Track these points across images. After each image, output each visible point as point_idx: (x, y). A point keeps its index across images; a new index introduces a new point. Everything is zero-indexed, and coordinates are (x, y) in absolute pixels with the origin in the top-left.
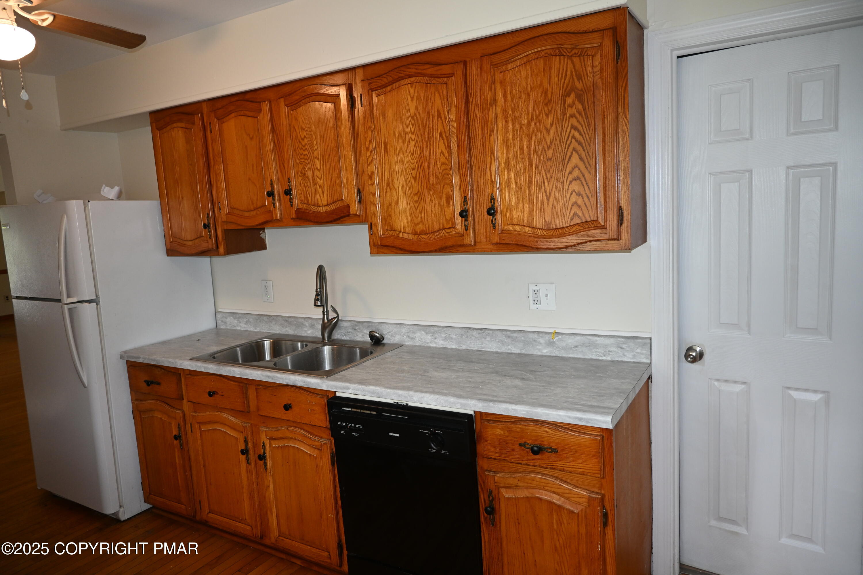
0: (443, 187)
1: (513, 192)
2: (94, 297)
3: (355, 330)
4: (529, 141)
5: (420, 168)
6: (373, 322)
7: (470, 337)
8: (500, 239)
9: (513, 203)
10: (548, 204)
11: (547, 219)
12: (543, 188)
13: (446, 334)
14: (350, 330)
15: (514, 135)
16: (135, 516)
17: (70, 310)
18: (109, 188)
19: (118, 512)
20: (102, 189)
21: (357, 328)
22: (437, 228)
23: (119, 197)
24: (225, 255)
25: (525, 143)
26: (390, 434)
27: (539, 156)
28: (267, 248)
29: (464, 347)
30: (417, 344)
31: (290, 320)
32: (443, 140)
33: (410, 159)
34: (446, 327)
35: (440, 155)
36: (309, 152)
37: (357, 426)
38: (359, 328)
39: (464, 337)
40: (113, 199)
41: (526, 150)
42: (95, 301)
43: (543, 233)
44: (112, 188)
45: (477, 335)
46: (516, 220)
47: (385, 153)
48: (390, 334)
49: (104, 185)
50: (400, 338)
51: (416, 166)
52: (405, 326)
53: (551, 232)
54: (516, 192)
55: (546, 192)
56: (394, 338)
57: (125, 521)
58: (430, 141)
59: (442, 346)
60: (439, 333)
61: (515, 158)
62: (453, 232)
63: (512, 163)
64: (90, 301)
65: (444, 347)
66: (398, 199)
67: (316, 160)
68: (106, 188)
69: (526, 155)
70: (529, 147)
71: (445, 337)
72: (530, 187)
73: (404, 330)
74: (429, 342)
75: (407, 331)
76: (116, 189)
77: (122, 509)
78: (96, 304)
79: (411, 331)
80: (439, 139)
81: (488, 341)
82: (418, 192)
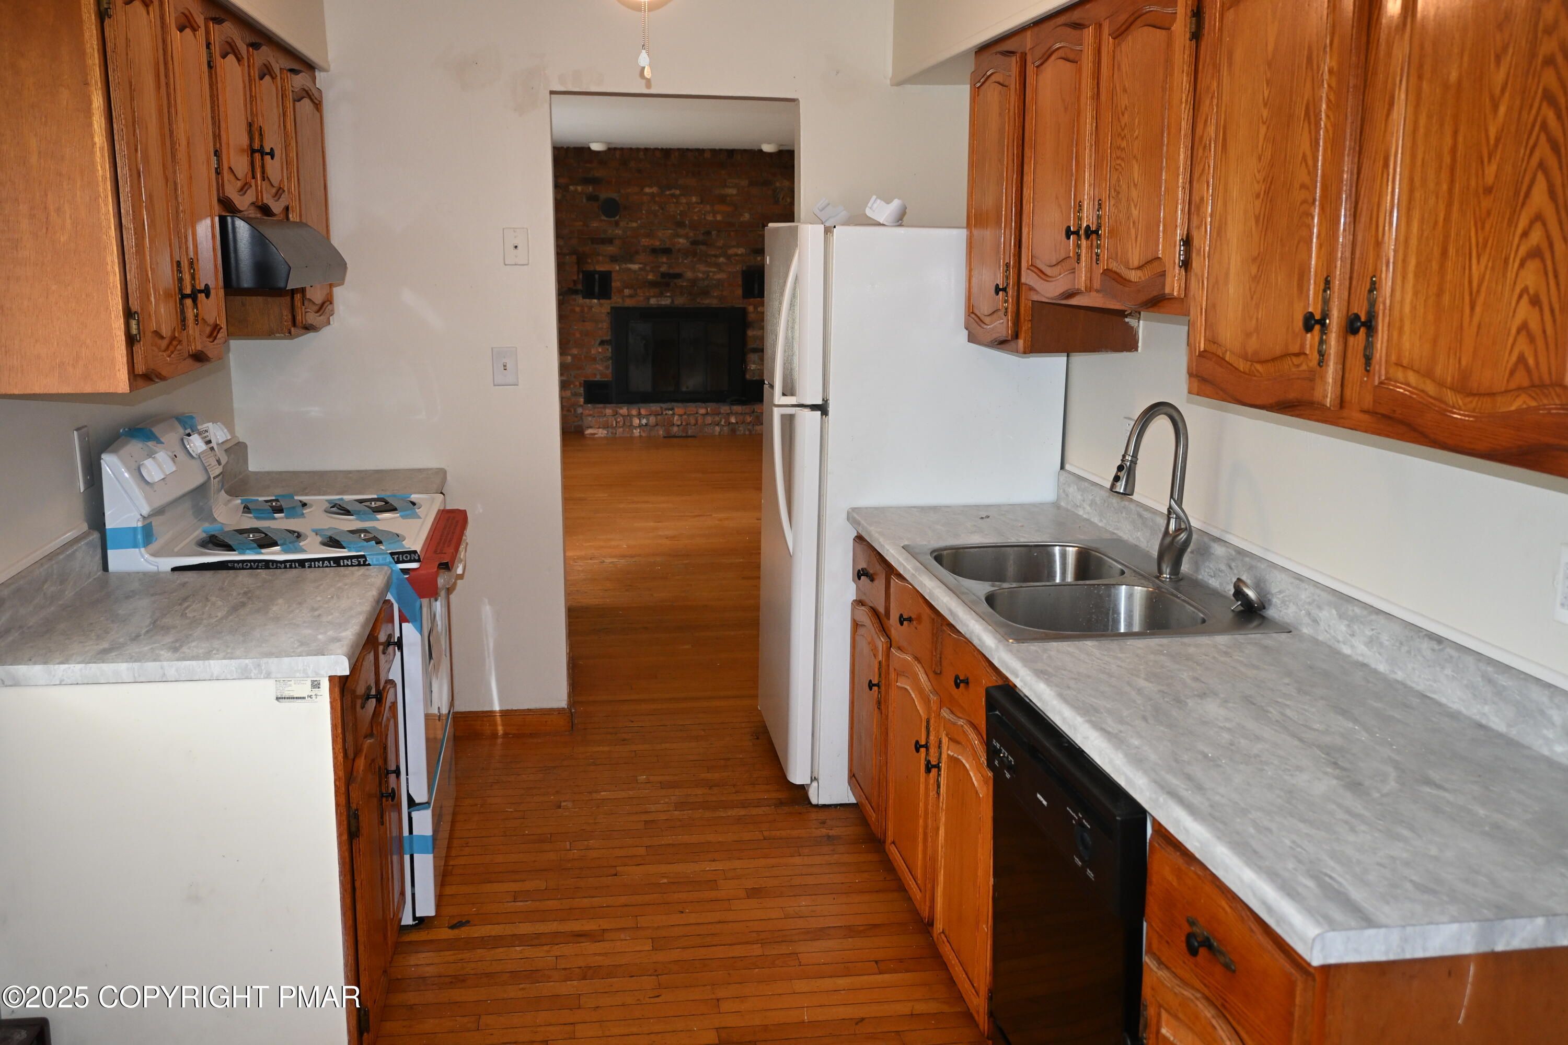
0: (1297, 247)
1: (1411, 276)
2: (820, 402)
3: (1230, 568)
4: (1455, 133)
5: (1268, 193)
6: (1261, 559)
7: (1415, 655)
8: (1374, 401)
9: (1407, 309)
10: (1471, 321)
11: (1464, 363)
12: (1467, 271)
13: (1373, 630)
14: (1223, 567)
15: (1429, 117)
16: (836, 806)
17: (783, 417)
18: (883, 202)
19: (808, 785)
20: (869, 205)
21: (1233, 565)
22: (1278, 351)
23: (900, 220)
24: (1025, 353)
25: (1448, 141)
26: (1039, 796)
27: (1468, 180)
28: (1140, 349)
29: (1400, 676)
30: (1321, 638)
31: (1147, 515)
32: (1309, 123)
33: (1256, 170)
34: (1379, 612)
35: (1301, 163)
36: (1128, 144)
37: (1010, 758)
38: (1237, 567)
39: (1405, 649)
40: (885, 223)
41: (1447, 159)
42: (822, 408)
43: (1457, 401)
44: (888, 202)
45: (1428, 654)
46: (1407, 354)
47: (1222, 152)
48: (1280, 596)
49: (874, 197)
50: (1296, 613)
51: (1263, 187)
52: (1307, 587)
53: (1471, 402)
54: (1416, 276)
55: (1470, 282)
56: (1286, 609)
57: (817, 806)
58: (1288, 126)
59: (1360, 659)
60: (1361, 622)
61: (1424, 180)
62: (1304, 367)
63: (1418, 195)
64: (814, 407)
65: (1365, 661)
66: (1229, 268)
67: (1134, 162)
68: (879, 201)
69: (1445, 175)
70: (1454, 150)
71: (1371, 637)
72: (1442, 266)
73: (1305, 594)
74: (1341, 639)
75: (1308, 600)
76: (896, 203)
77: (815, 784)
78: (822, 415)
79: (1314, 600)
80: (1304, 120)
81: (1447, 676)
82: (1259, 254)
